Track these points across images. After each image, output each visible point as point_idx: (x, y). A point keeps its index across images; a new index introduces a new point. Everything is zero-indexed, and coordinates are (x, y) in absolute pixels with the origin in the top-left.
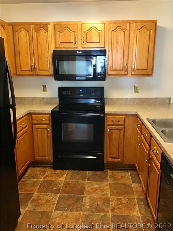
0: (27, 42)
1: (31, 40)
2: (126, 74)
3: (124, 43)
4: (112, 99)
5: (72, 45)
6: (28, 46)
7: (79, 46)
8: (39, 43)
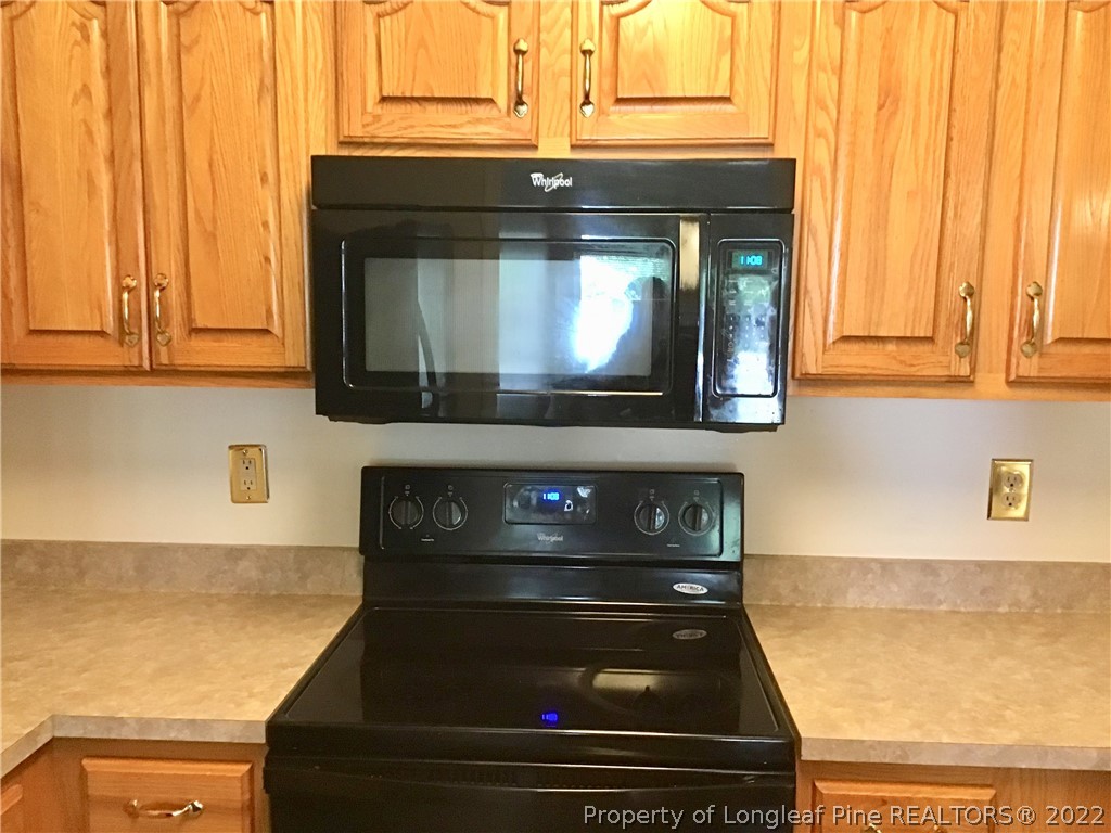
0: (86, 90)
1: (125, 74)
2: (965, 370)
3: (951, 110)
4: (801, 564)
5: (489, 121)
6: (101, 129)
7: (543, 132)
8: (197, 99)
